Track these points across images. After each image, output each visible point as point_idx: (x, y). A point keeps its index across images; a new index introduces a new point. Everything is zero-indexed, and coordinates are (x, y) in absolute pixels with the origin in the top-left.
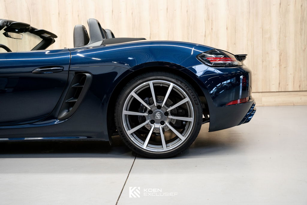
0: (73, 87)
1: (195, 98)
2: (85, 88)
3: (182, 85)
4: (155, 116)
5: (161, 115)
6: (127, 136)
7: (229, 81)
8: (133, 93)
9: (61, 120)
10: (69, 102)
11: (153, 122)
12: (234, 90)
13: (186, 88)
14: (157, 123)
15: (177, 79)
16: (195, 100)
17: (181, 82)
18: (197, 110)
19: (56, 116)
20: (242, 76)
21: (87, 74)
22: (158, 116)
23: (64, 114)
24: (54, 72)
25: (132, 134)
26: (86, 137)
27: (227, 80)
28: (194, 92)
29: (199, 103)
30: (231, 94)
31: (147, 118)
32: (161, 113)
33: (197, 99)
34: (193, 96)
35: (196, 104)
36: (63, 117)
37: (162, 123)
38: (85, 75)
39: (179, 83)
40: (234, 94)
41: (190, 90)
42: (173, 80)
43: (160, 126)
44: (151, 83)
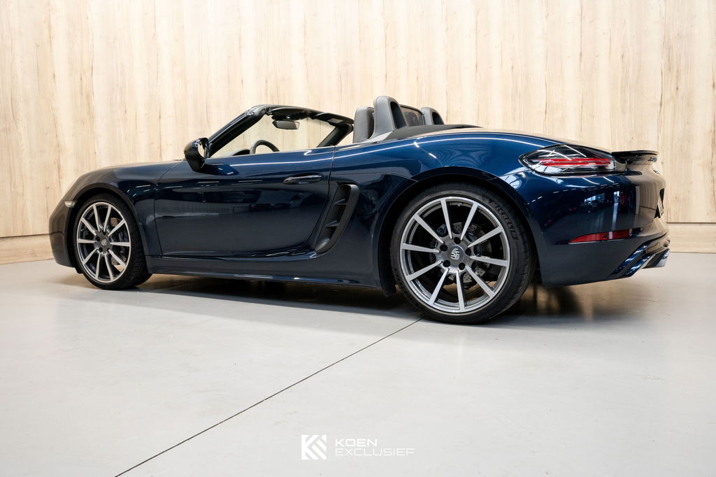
0: (336, 205)
1: (512, 227)
2: (350, 207)
3: (492, 205)
4: (450, 254)
5: (461, 254)
6: (406, 284)
7: (594, 198)
8: (416, 217)
9: (319, 253)
10: (331, 228)
11: (447, 264)
12: (602, 214)
13: (499, 210)
14: (454, 266)
15: (483, 196)
16: (511, 231)
17: (491, 201)
18: (515, 248)
19: (313, 247)
20: (618, 192)
21: (352, 186)
22: (455, 255)
23: (324, 244)
24: (311, 183)
25: (414, 281)
26: (348, 282)
27: (591, 196)
28: (510, 217)
29: (520, 237)
30: (598, 221)
31: (437, 257)
32: (459, 250)
33: (516, 229)
34: (508, 223)
35: (514, 238)
36: (322, 249)
37: (462, 266)
38: (350, 187)
39: (486, 202)
40: (602, 219)
41: (504, 213)
42: (477, 197)
43: (456, 271)
44: (443, 201)
